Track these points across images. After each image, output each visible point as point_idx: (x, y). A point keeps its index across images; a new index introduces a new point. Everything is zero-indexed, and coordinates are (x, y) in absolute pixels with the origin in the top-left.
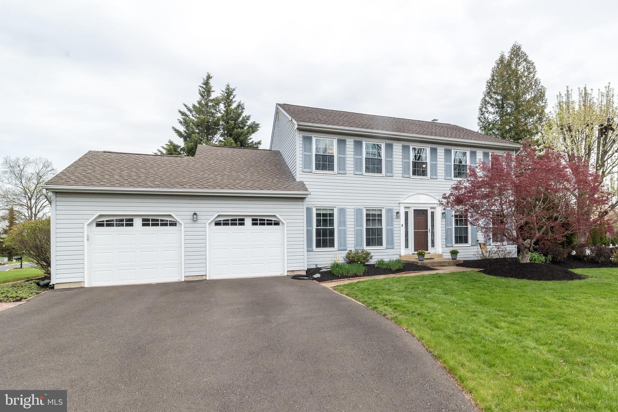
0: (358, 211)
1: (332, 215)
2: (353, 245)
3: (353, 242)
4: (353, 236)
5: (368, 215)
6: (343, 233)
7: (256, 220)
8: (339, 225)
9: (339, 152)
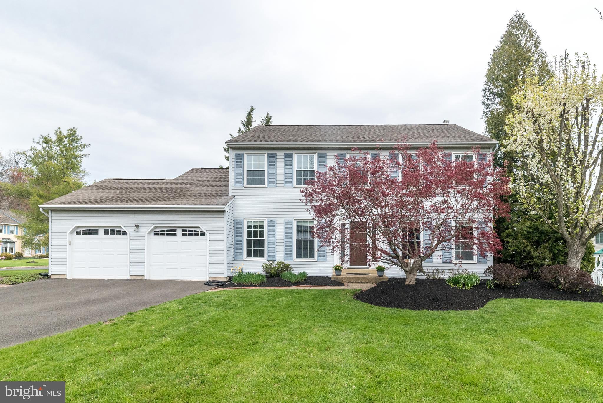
0: (288, 224)
1: (262, 227)
2: (283, 256)
3: (283, 253)
4: (283, 247)
5: (298, 227)
6: (272, 244)
7: (186, 231)
8: (269, 237)
9: (269, 166)
